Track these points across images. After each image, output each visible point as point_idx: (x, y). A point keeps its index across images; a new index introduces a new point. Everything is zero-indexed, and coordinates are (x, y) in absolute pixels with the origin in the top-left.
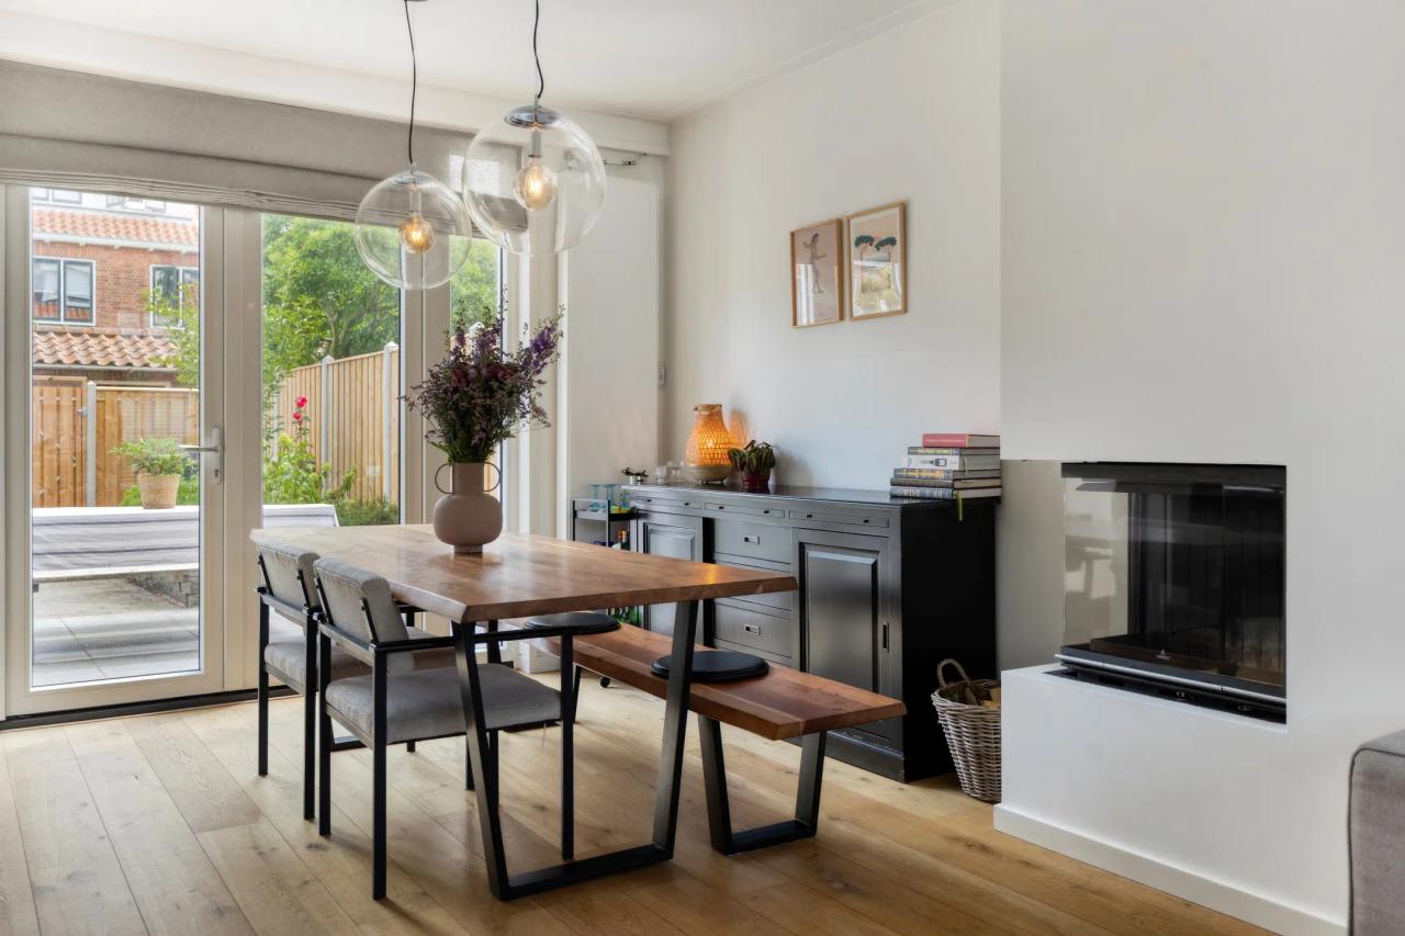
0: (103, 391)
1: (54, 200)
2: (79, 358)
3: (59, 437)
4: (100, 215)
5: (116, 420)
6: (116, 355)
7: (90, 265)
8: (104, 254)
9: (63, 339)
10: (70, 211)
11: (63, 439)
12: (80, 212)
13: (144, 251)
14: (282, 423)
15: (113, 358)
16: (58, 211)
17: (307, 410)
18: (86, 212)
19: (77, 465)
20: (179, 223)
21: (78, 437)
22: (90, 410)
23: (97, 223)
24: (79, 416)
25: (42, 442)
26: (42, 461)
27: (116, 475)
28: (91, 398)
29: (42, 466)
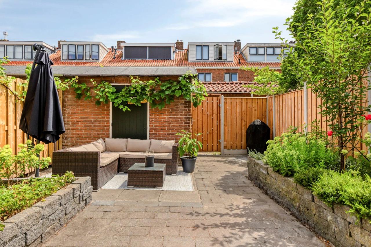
0: (226, 98)
1: (203, 60)
3: (213, 114)
4: (212, 62)
5: (230, 108)
7: (211, 74)
8: (214, 71)
9: (211, 85)
10: (206, 62)
11: (214, 115)
12: (208, 62)
13: (222, 69)
15: (226, 90)
16: (204, 62)
18: (210, 62)
19: (218, 124)
20: (230, 62)
21: (218, 114)
22: (222, 105)
23: (212, 64)
24: (218, 107)
25: (208, 116)
26: (208, 123)
27: (230, 128)
28: (223, 100)
29: (208, 124)
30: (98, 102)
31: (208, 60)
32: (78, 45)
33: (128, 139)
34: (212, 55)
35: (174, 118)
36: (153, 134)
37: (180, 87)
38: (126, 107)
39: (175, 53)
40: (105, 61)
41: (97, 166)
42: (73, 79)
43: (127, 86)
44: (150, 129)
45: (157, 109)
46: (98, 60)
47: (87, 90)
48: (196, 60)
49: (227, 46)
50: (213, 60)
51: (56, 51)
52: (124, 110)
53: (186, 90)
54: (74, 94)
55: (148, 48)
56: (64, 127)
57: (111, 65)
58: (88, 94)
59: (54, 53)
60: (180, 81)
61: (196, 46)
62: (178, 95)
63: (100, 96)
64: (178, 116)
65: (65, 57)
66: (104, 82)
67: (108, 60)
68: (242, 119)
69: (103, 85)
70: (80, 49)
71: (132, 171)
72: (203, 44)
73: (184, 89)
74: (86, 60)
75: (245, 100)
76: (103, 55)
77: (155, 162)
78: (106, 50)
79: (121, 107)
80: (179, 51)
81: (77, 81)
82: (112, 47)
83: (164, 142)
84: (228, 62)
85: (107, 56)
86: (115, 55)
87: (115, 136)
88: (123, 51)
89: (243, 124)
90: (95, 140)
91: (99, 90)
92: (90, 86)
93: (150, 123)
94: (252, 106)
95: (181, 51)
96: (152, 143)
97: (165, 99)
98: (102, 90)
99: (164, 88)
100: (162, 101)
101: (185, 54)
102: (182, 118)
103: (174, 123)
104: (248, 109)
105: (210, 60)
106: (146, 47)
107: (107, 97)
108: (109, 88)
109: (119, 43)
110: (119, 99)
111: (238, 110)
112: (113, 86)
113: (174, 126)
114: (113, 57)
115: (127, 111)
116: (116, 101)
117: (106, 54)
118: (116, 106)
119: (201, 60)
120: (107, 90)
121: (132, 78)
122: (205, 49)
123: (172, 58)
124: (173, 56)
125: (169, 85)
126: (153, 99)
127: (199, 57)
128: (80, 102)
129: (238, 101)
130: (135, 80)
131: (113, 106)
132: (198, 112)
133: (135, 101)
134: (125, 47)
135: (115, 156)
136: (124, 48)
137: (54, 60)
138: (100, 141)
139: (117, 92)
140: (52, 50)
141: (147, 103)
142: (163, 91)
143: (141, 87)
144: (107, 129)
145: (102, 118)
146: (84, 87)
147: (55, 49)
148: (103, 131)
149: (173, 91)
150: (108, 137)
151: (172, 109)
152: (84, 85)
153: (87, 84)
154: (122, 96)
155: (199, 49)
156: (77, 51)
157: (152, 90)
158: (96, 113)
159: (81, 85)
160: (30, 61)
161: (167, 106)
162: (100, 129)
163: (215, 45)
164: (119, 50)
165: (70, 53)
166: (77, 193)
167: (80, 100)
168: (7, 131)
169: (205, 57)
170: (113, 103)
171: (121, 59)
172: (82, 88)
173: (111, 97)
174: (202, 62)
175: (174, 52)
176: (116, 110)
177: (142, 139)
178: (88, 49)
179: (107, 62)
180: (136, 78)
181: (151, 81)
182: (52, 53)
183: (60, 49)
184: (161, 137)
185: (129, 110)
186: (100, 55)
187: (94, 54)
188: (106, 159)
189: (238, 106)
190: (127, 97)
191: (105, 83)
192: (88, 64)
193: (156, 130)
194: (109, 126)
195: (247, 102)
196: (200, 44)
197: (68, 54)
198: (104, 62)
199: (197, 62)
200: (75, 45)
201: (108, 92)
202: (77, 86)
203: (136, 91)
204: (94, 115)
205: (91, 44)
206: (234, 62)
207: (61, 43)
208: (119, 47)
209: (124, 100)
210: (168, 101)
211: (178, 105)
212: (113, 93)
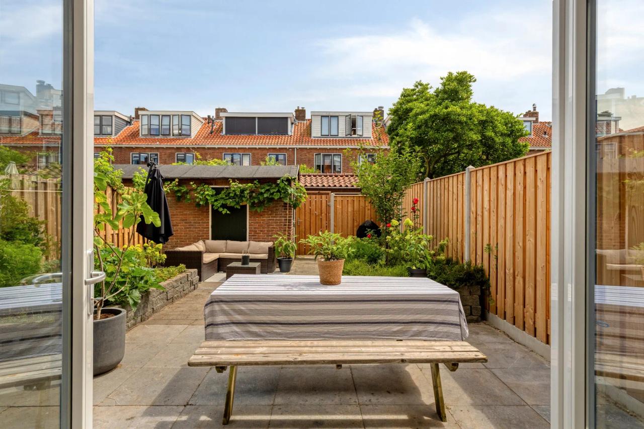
0: (337, 196)
2: (330, 184)
3: (321, 214)
4: (343, 139)
5: (341, 207)
6: (343, 183)
7: (340, 155)
8: (344, 151)
9: (326, 178)
10: (335, 139)
11: (323, 215)
12: (338, 139)
13: (356, 149)
14: (406, 212)
15: (341, 184)
16: (332, 139)
17: (418, 206)
18: (340, 139)
19: (327, 224)
20: (367, 139)
21: (328, 214)
22: (332, 204)
23: (343, 141)
24: (328, 206)
25: (316, 216)
26: (316, 223)
27: (340, 229)
28: (332, 199)
29: (316, 225)
30: (198, 205)
31: (338, 135)
32: (163, 116)
33: (228, 241)
34: (342, 129)
35: (273, 220)
36: (253, 236)
37: (278, 190)
38: (225, 209)
39: (294, 125)
40: (200, 137)
41: (201, 263)
42: (173, 182)
43: (227, 188)
44: (250, 231)
45: (256, 211)
46: (190, 135)
47: (187, 193)
48: (321, 135)
49: (362, 116)
50: (344, 136)
51: (133, 122)
52: (224, 212)
53: (284, 193)
54: (173, 197)
55: (257, 119)
56: (173, 229)
57: (208, 142)
58: (188, 197)
59: (130, 125)
60: (279, 184)
61: (322, 116)
62: (276, 198)
63: (200, 199)
64: (278, 218)
65: (145, 132)
66: (204, 184)
67: (204, 135)
68: (354, 219)
69: (202, 188)
70: (166, 121)
71: (230, 267)
72: (331, 114)
73: (283, 192)
74: (173, 135)
75: (357, 199)
76: (196, 128)
77: (250, 262)
78: (201, 121)
79: (221, 209)
80: (300, 122)
81: (177, 183)
82: (209, 116)
83: (262, 244)
84: (364, 139)
85: (201, 129)
86: (212, 129)
87: (215, 238)
88: (224, 121)
89: (355, 224)
90: (196, 242)
91: (199, 193)
92: (189, 188)
93: (249, 225)
94: (365, 204)
95: (303, 122)
96: (251, 245)
97: (264, 201)
98: (201, 193)
99: (263, 191)
100: (261, 203)
101: (307, 127)
102: (282, 220)
103: (274, 225)
104: (361, 207)
105: (340, 136)
106: (254, 118)
107: (207, 199)
108: (209, 191)
109: (218, 111)
110: (219, 202)
111: (350, 209)
112: (213, 188)
113: (274, 228)
114: (209, 131)
115: (226, 214)
116: (216, 203)
117: (200, 127)
118: (216, 208)
119: (329, 135)
120: (206, 193)
121: (231, 181)
122: (334, 121)
123: (289, 133)
124: (291, 130)
125: (268, 188)
126: (252, 201)
127: (325, 132)
128: (179, 204)
129: (349, 199)
130: (234, 183)
131: (213, 209)
132: (305, 212)
133: (235, 203)
134: (227, 118)
135: (215, 256)
136: (224, 119)
137: (130, 135)
138: (201, 242)
139: (216, 194)
140: (127, 122)
141: (246, 205)
142: (262, 194)
143: (239, 190)
144: (206, 231)
145: (202, 219)
146: (184, 189)
147: (131, 120)
148: (203, 233)
149: (272, 194)
150: (208, 239)
151: (272, 211)
152: (184, 187)
153: (186, 186)
154: (222, 198)
155: (325, 120)
156: (161, 124)
157: (252, 192)
158: (195, 215)
159: (181, 188)
160: (98, 137)
161: (266, 208)
162: (200, 231)
163: (346, 116)
164: (218, 121)
165: (152, 127)
166: (190, 279)
167: (179, 202)
168: (123, 234)
169: (334, 132)
170: (213, 206)
171: (221, 134)
172: (182, 191)
173: (211, 200)
174: (329, 139)
175: (292, 124)
176: (216, 213)
177: (241, 241)
178: (176, 121)
179: (201, 139)
180: (235, 182)
181: (250, 184)
182: (127, 125)
183: (139, 119)
184: (260, 238)
185: (228, 212)
186: (192, 130)
187: (184, 127)
188: (208, 258)
189: (349, 204)
190: (227, 199)
191: (205, 186)
192: (177, 142)
193: (255, 232)
194: (208, 228)
195: (359, 201)
196: (327, 114)
197: (149, 127)
198: (198, 139)
199: (323, 139)
200: (159, 116)
201: (208, 195)
202: (176, 189)
203: (235, 194)
204: (194, 217)
205: (180, 114)
206: (372, 138)
207: (140, 113)
208: (218, 117)
209: (224, 203)
210: (267, 203)
211: (277, 206)
212: (212, 196)
